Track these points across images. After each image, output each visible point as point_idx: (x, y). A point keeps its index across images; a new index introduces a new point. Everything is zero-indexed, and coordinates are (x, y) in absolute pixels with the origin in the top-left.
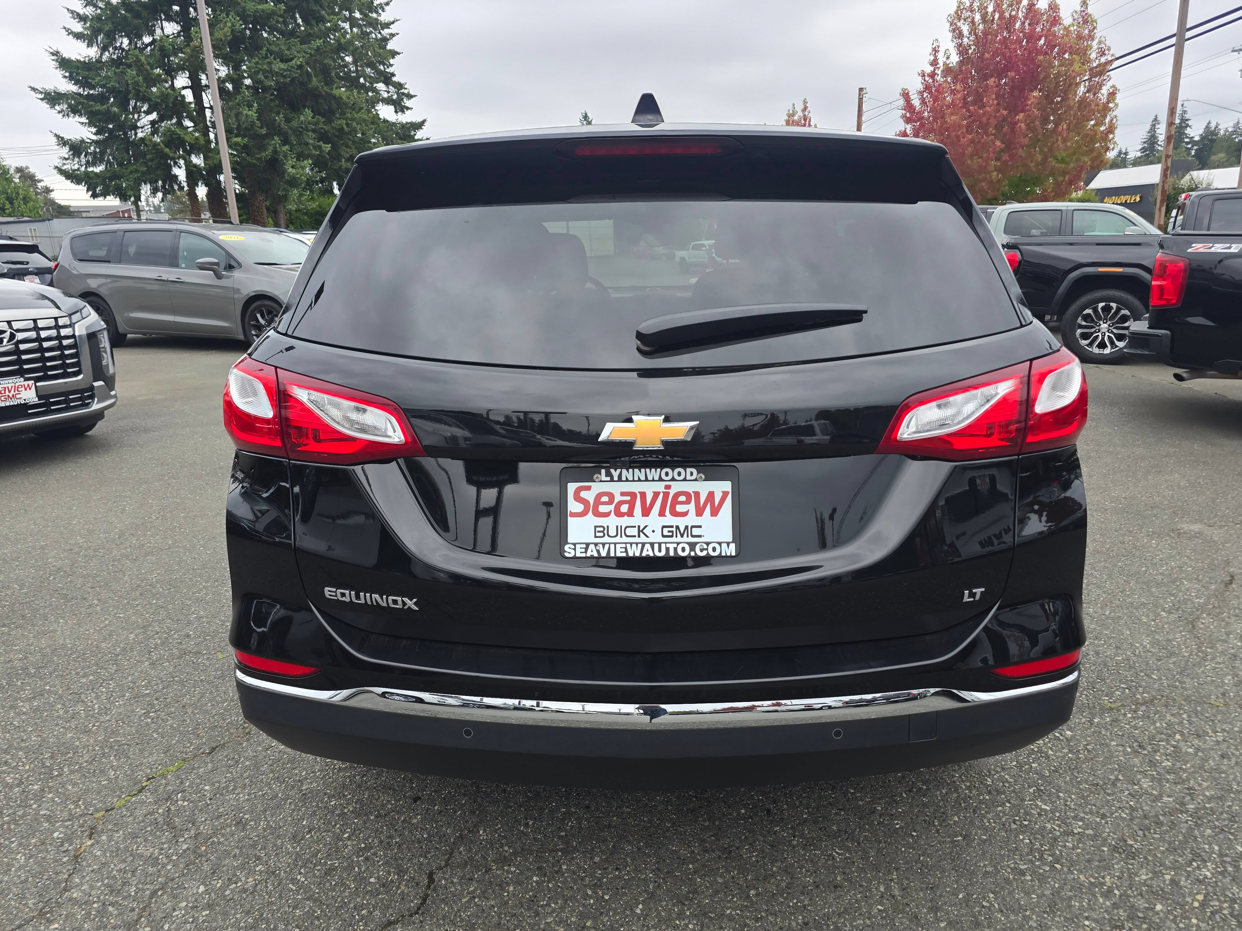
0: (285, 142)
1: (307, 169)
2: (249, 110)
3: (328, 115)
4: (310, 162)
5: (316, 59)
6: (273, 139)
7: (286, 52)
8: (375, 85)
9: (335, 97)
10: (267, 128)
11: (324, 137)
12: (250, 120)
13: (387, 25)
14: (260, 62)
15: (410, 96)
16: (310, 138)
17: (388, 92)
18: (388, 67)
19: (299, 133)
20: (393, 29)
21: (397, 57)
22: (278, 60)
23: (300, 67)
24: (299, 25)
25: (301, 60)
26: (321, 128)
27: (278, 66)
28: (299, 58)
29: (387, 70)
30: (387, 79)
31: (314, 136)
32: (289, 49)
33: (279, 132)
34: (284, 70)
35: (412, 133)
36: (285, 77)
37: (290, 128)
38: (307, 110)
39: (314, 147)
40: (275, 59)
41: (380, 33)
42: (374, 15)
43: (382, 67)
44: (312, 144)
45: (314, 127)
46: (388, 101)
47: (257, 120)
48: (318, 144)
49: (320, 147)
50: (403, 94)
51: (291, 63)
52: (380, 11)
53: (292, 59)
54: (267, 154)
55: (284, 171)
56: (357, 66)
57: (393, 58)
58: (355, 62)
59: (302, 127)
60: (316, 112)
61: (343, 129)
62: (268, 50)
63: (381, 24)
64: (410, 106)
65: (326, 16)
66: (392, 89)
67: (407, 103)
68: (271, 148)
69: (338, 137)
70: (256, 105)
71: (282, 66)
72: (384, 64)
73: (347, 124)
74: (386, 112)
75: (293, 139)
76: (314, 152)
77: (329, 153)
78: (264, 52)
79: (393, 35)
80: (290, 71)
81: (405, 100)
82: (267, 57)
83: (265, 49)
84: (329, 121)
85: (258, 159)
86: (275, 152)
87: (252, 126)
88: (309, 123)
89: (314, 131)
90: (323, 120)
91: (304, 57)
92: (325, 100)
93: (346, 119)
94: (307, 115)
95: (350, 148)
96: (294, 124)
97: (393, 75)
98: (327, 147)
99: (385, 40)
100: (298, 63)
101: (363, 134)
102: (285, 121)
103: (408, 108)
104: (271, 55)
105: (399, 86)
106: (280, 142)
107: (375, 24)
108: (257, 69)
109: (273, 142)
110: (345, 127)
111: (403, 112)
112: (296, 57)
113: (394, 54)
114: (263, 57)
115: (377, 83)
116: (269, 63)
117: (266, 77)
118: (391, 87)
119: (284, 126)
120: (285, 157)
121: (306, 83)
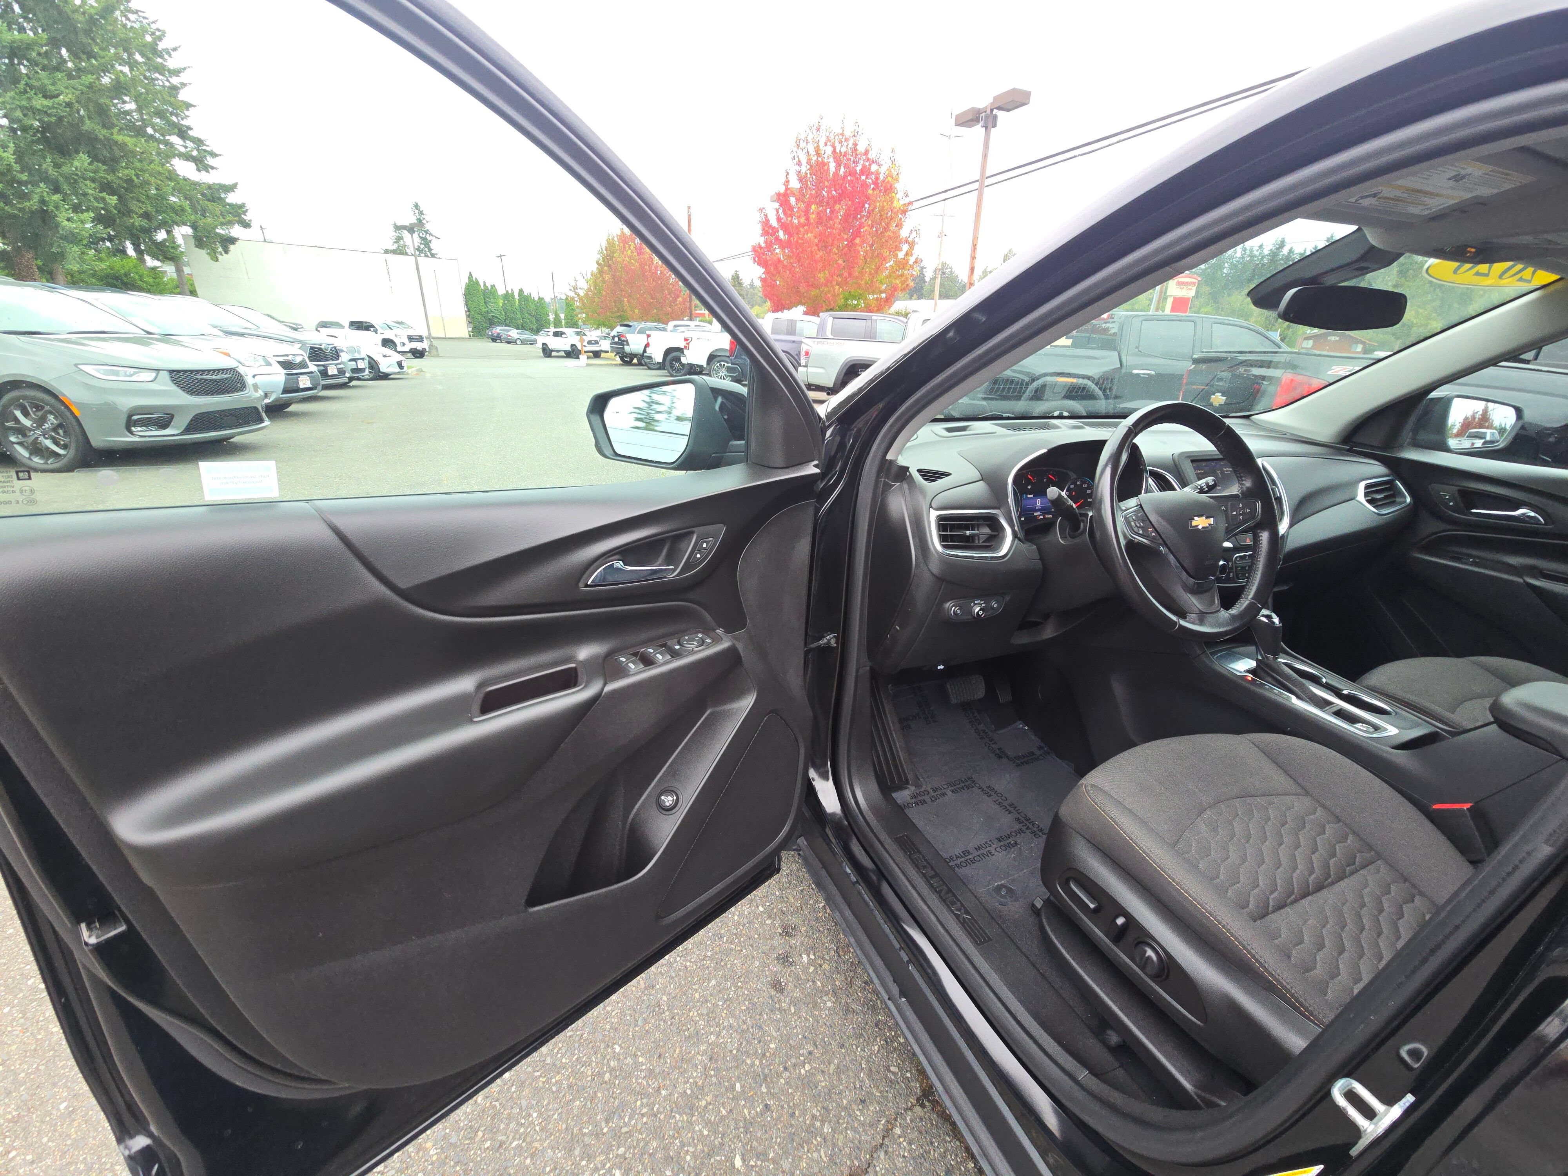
0: (57, 190)
1: (86, 224)
2: (5, 151)
3: (112, 163)
4: (92, 215)
5: (89, 98)
6: (39, 187)
7: (50, 87)
8: (167, 137)
9: (117, 142)
10: (29, 173)
11: (107, 187)
12: (5, 163)
13: (176, 72)
14: (17, 97)
15: (214, 155)
16: (90, 188)
17: (186, 147)
18: (182, 119)
19: (74, 181)
20: (183, 78)
21: (191, 109)
22: (40, 96)
23: (69, 105)
24: (65, 62)
25: (70, 96)
26: (102, 177)
27: (39, 102)
28: (67, 94)
29: (182, 122)
30: (183, 133)
31: (93, 185)
32: (54, 84)
33: (46, 179)
34: (49, 108)
35: (223, 196)
36: (49, 115)
37: (61, 175)
38: (81, 155)
39: (95, 199)
40: (35, 94)
41: (168, 81)
42: (159, 60)
43: (174, 119)
44: (92, 195)
45: (92, 175)
46: (187, 157)
47: (16, 163)
48: (101, 195)
49: (103, 199)
50: (205, 151)
51: (56, 100)
52: (166, 56)
53: (57, 96)
54: (33, 204)
55: (57, 225)
56: (142, 114)
57: (188, 110)
58: (139, 110)
59: (77, 175)
60: (95, 157)
61: (131, 180)
62: (27, 84)
63: (169, 71)
64: (215, 166)
65: (100, 52)
66: (190, 144)
67: (210, 161)
68: (36, 198)
69: (126, 190)
70: (12, 145)
71: (46, 102)
72: (177, 115)
73: (137, 176)
74: (185, 169)
75: (65, 187)
76: (96, 204)
77: (115, 208)
78: (21, 86)
79: (184, 85)
80: (56, 108)
81: (208, 158)
82: (25, 92)
83: (23, 82)
84: (113, 171)
85: (20, 210)
86: (43, 202)
87: (9, 170)
88: (85, 170)
89: (93, 180)
90: (105, 167)
91: (73, 93)
92: (104, 145)
93: (134, 169)
94: (81, 161)
95: (143, 203)
96: (65, 169)
97: (190, 128)
98: (113, 200)
99: (175, 89)
100: (67, 100)
101: (157, 189)
102: (54, 167)
103: (213, 168)
104: (31, 90)
105: (199, 142)
106: (47, 190)
107: (161, 69)
108: (14, 106)
109: (39, 190)
110: (134, 178)
111: (208, 172)
112: (62, 93)
113: (188, 106)
114: (21, 92)
115: (170, 135)
116: (29, 99)
117: (25, 115)
118: (187, 142)
119: (51, 171)
120: (57, 207)
121: (78, 124)
